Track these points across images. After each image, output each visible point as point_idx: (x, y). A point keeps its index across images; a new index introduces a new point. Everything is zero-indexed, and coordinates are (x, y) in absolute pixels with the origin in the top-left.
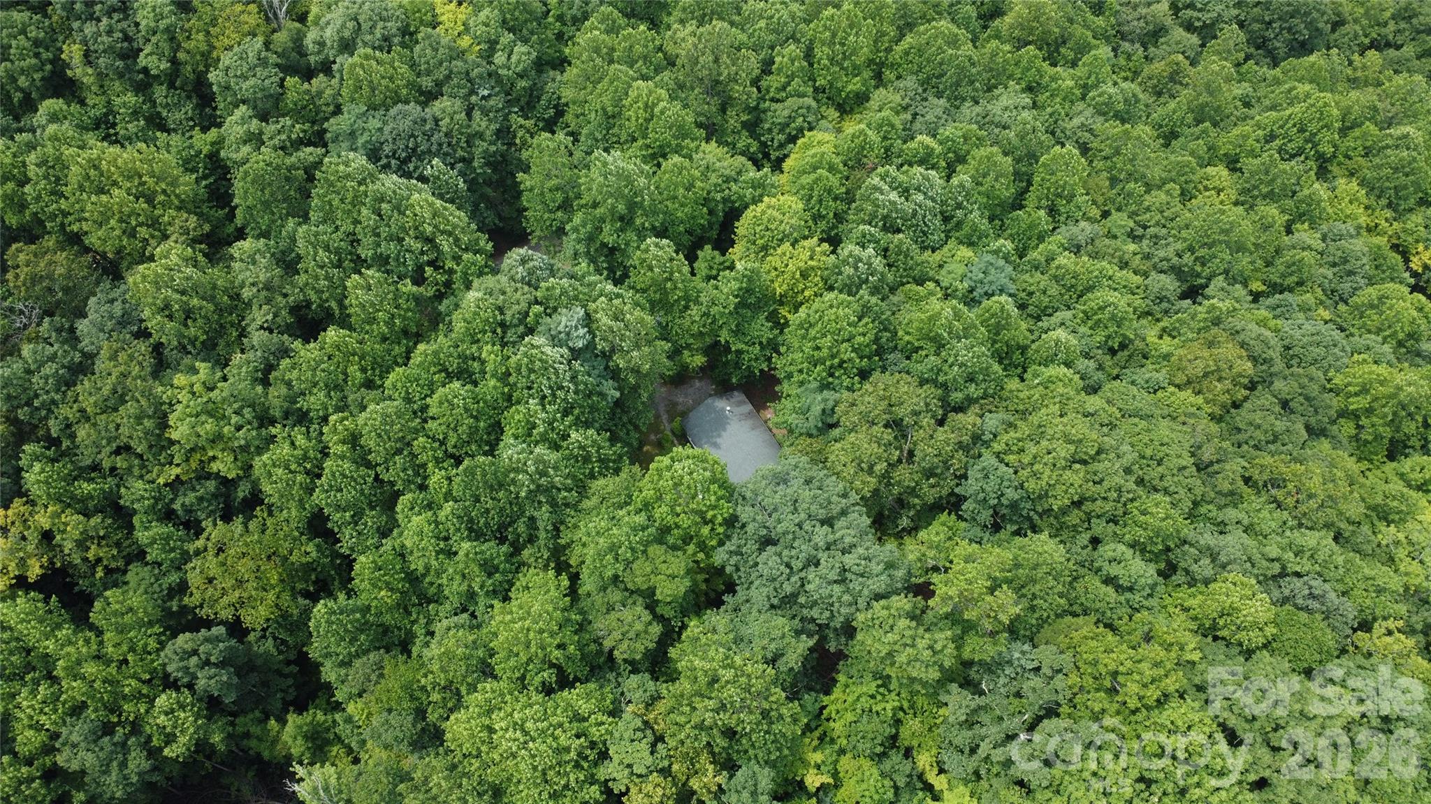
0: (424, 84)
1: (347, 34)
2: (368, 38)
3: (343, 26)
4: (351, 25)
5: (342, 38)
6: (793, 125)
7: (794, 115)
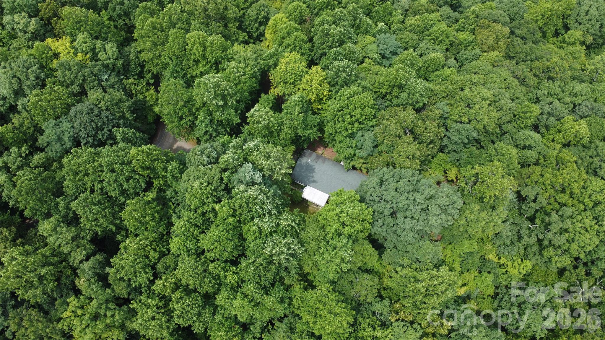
0: (74, 90)
1: (15, 87)
2: (28, 83)
3: (11, 83)
4: (14, 81)
5: (14, 90)
6: (260, 17)
7: (258, 12)
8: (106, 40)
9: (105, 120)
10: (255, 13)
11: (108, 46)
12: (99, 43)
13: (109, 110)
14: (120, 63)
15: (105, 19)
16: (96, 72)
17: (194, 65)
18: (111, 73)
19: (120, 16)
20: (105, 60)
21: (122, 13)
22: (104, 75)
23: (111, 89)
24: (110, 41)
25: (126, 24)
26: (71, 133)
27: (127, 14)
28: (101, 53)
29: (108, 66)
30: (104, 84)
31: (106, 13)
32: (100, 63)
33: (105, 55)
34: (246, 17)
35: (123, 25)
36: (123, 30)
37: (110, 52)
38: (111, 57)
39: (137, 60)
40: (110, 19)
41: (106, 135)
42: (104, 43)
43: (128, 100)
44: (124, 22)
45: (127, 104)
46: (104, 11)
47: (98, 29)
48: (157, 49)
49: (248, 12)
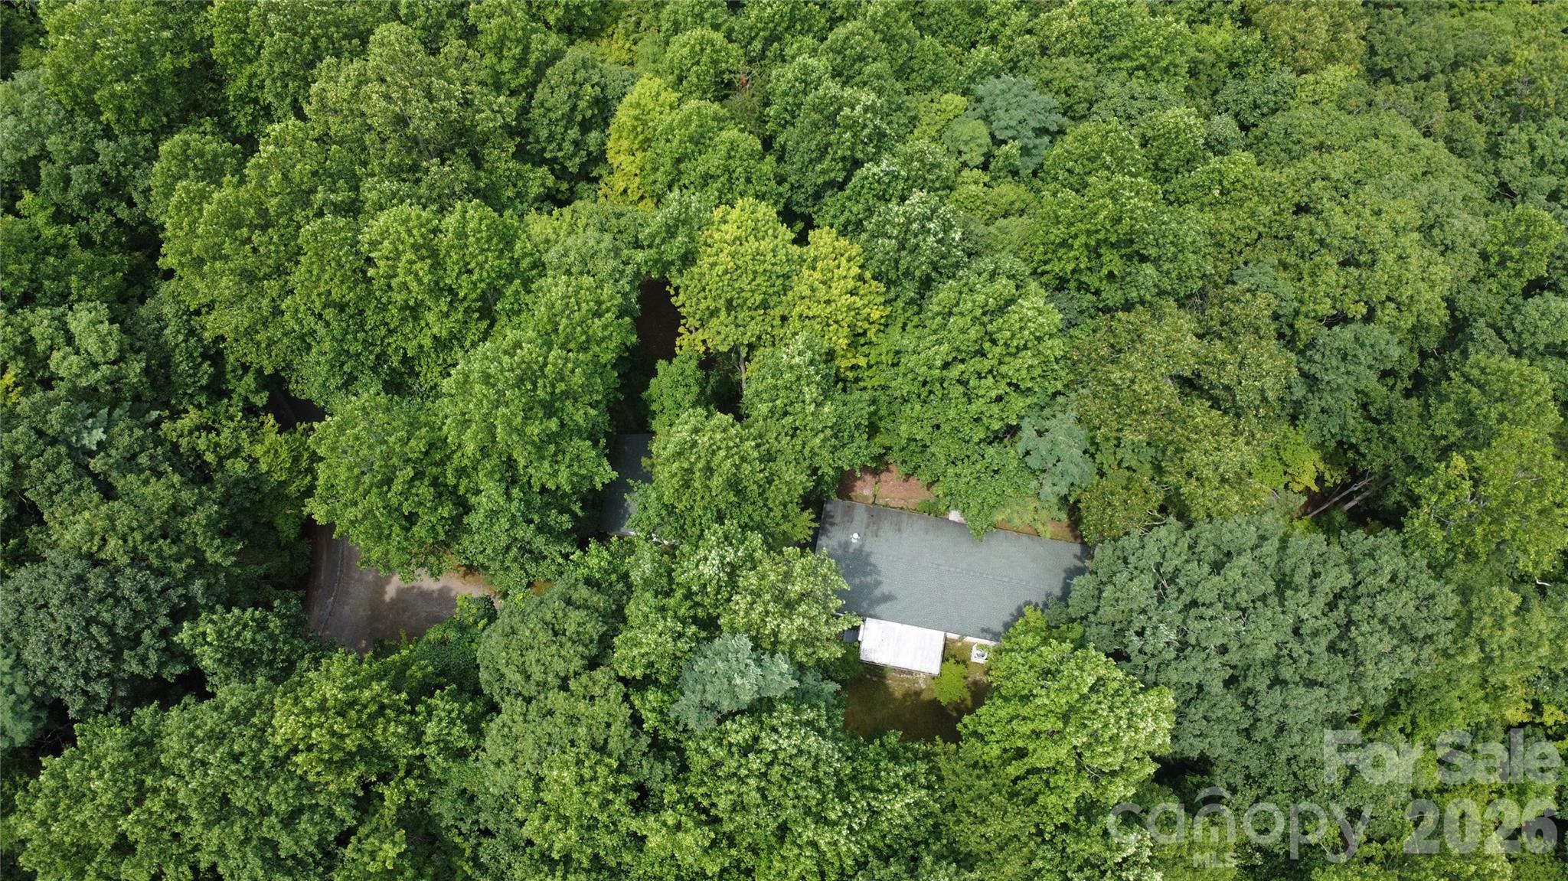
6: (582, 104)
7: (573, 89)
8: (63, 298)
9: (140, 603)
10: (562, 94)
11: (79, 320)
12: (40, 322)
13: (145, 558)
14: (135, 369)
15: (40, 220)
16: (58, 427)
17: (404, 319)
18: (110, 414)
19: (91, 201)
20: (78, 376)
21: (97, 188)
22: (90, 430)
23: (131, 477)
24: (80, 299)
25: (119, 222)
26: (21, 689)
27: (115, 187)
28: (56, 356)
29: (96, 389)
30: (97, 464)
31: (39, 200)
32: (61, 389)
33: (74, 358)
34: (536, 113)
35: (109, 227)
36: (113, 243)
37: (90, 343)
38: (98, 357)
39: (192, 341)
40: (60, 216)
41: (153, 657)
42: (58, 311)
43: (202, 500)
44: (111, 218)
45: (200, 515)
46: (28, 195)
47: (27, 267)
48: (262, 293)
49: (539, 95)
